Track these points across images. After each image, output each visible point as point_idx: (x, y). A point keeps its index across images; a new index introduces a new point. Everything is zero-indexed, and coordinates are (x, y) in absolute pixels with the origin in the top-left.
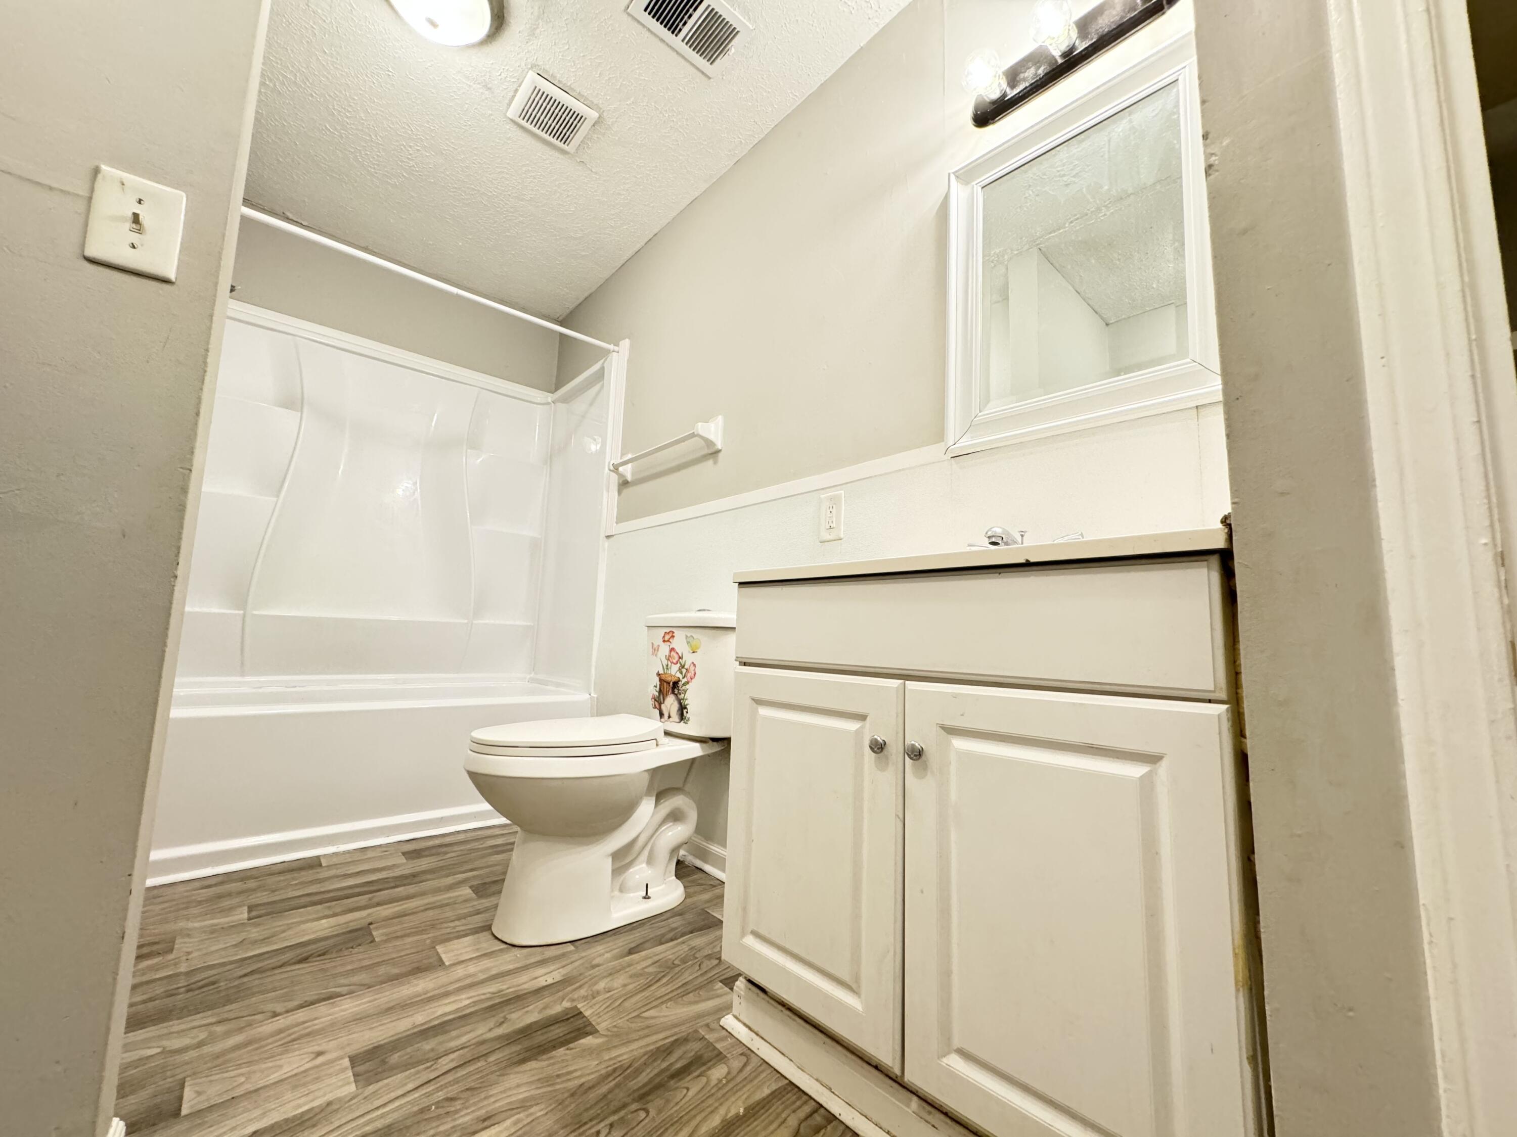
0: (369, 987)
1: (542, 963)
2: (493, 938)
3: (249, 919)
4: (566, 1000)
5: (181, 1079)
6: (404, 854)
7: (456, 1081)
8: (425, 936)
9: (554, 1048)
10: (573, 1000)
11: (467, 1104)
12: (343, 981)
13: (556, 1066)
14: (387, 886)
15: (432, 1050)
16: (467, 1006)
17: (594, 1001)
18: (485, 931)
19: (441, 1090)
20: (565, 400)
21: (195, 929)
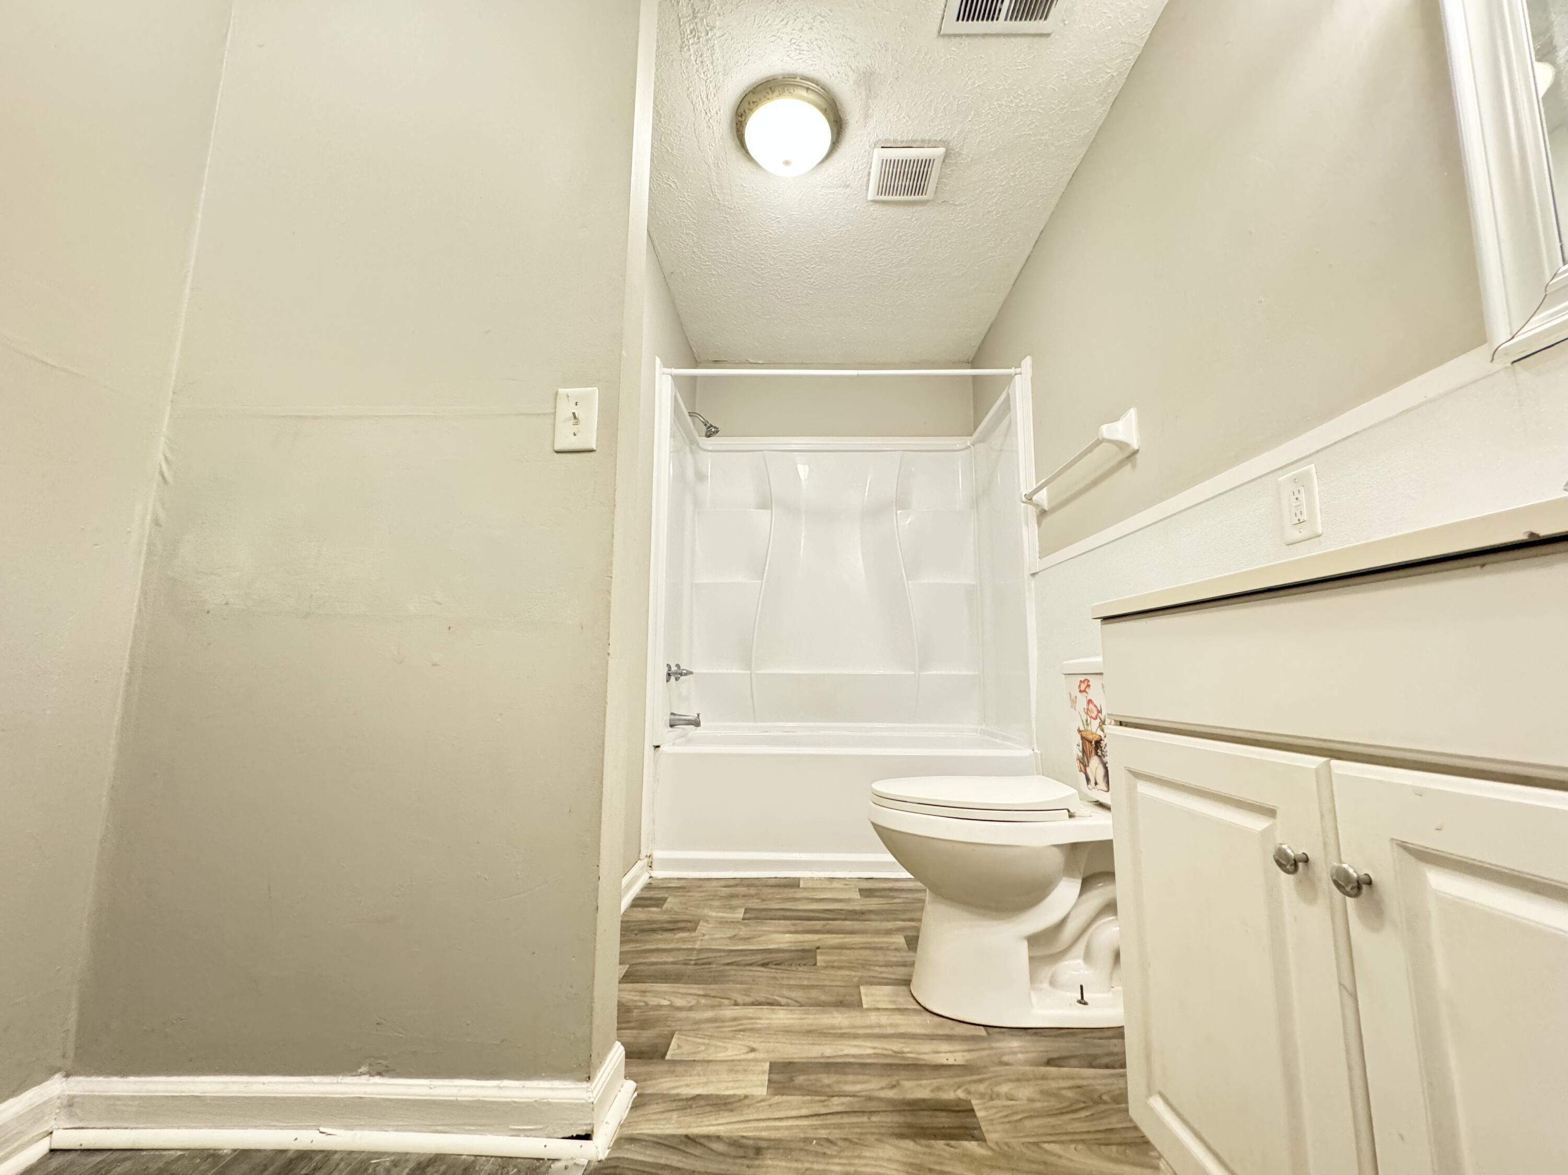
0: (801, 1006)
1: (949, 1038)
2: (910, 995)
3: (743, 919)
4: (963, 1088)
5: (673, 1031)
6: (860, 890)
7: (839, 1126)
8: (853, 973)
9: (935, 1137)
10: (969, 1093)
11: (842, 1154)
12: (785, 992)
13: (932, 1159)
14: (839, 916)
15: (829, 1086)
16: (869, 1056)
17: (991, 1103)
18: (905, 985)
19: (825, 1129)
20: (982, 440)
21: (712, 917)
